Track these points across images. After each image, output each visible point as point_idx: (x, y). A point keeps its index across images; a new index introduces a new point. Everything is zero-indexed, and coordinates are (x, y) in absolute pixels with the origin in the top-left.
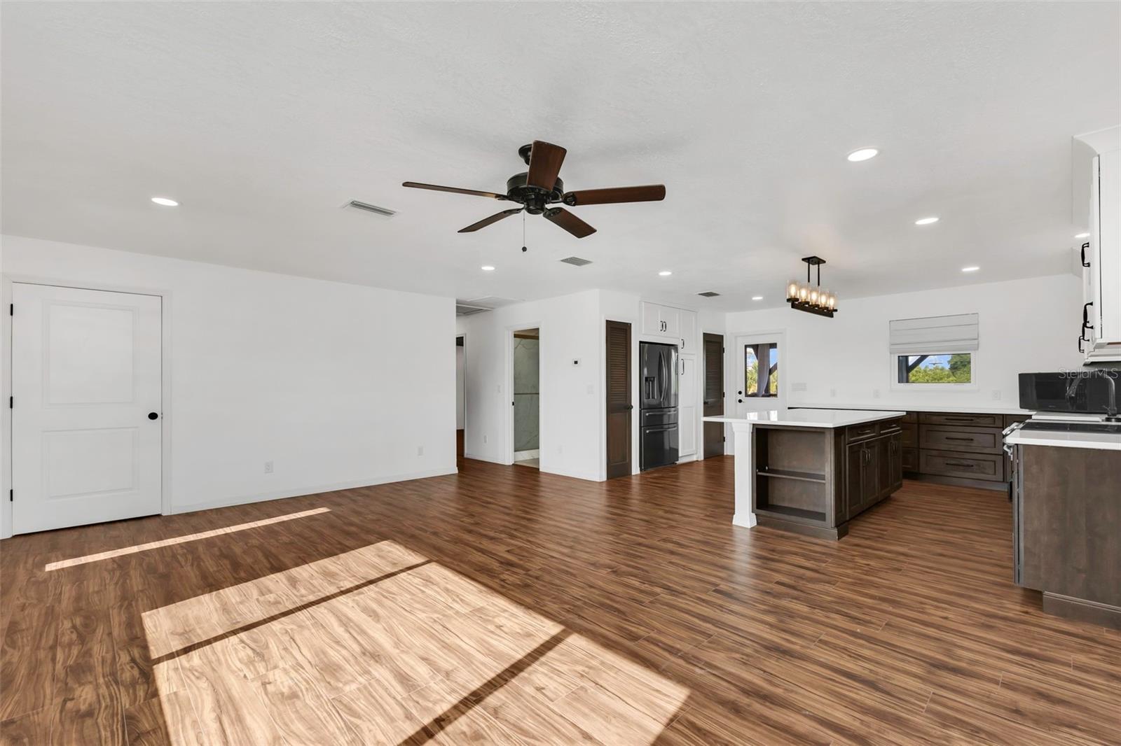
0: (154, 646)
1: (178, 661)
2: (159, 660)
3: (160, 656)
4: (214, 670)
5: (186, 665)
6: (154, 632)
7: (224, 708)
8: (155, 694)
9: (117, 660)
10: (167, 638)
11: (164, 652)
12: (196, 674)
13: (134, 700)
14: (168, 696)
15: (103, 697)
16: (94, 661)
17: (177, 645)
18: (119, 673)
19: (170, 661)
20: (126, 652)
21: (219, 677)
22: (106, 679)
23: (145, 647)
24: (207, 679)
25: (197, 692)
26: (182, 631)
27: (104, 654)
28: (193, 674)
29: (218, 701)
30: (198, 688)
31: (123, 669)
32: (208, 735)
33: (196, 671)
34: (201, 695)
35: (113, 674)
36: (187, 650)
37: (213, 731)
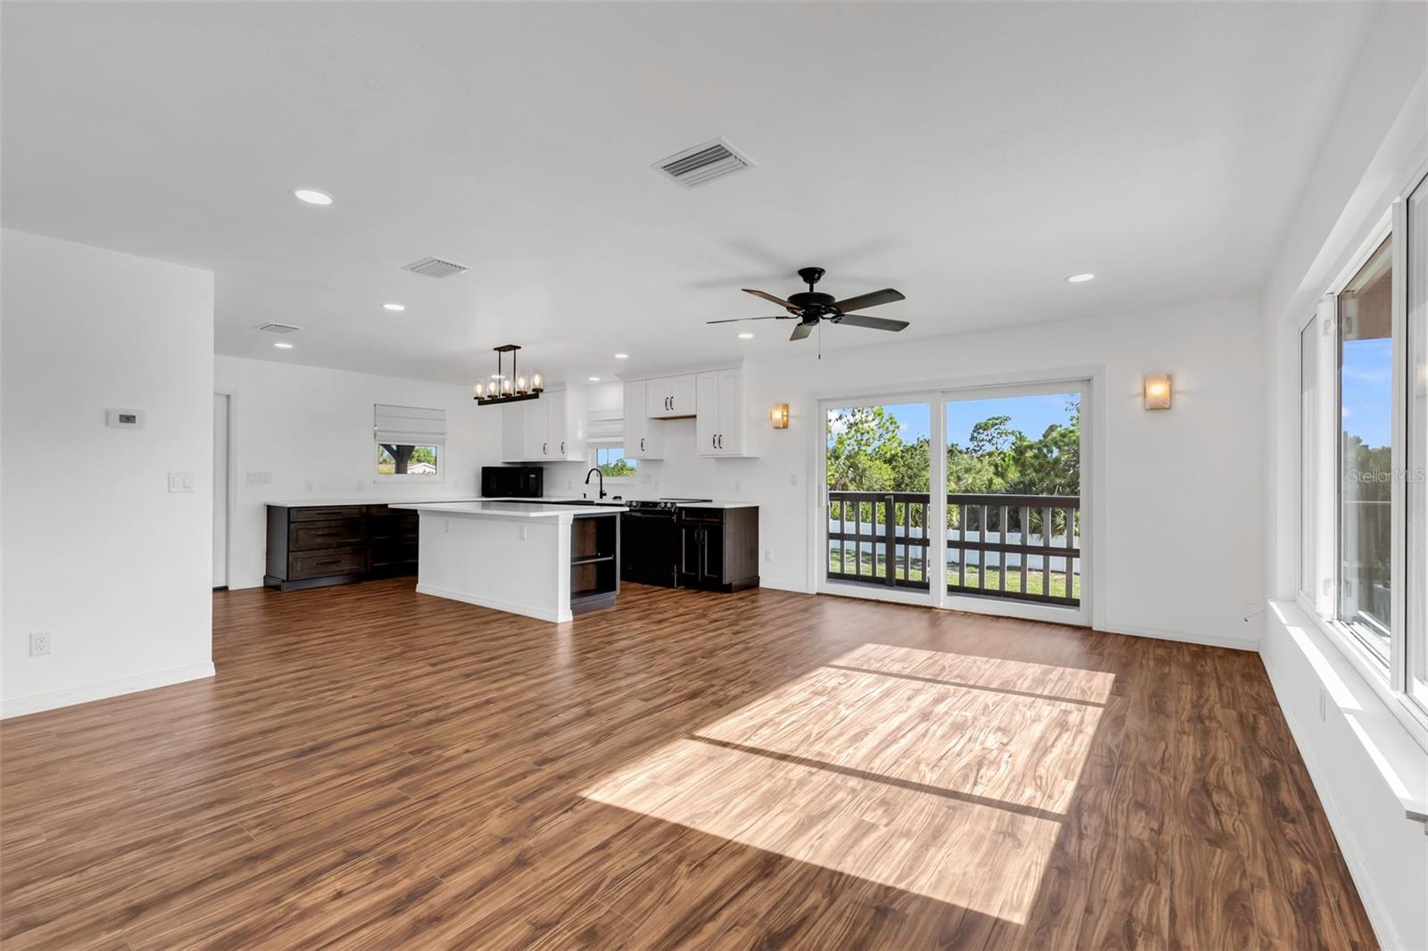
0: (1050, 841)
1: (1042, 804)
2: (1056, 817)
3: (1052, 822)
4: (1024, 776)
5: (1039, 795)
6: (1037, 863)
7: (1044, 748)
8: (1079, 787)
9: (1096, 850)
10: (1029, 843)
11: (1047, 823)
12: (1039, 782)
13: (1099, 793)
14: (1072, 780)
15: (1123, 814)
16: (1122, 868)
17: (1030, 823)
18: (1101, 830)
19: (1049, 809)
20: (1082, 855)
21: (1026, 767)
22: (1115, 831)
23: (1060, 846)
24: (1035, 772)
25: (1051, 768)
26: (1008, 840)
27: (1108, 871)
28: (1041, 783)
29: (1043, 754)
30: (1048, 771)
31: (1096, 832)
32: (1066, 743)
33: (1036, 785)
34: (1049, 766)
35: (1106, 833)
36: (1026, 810)
37: (1062, 743)
